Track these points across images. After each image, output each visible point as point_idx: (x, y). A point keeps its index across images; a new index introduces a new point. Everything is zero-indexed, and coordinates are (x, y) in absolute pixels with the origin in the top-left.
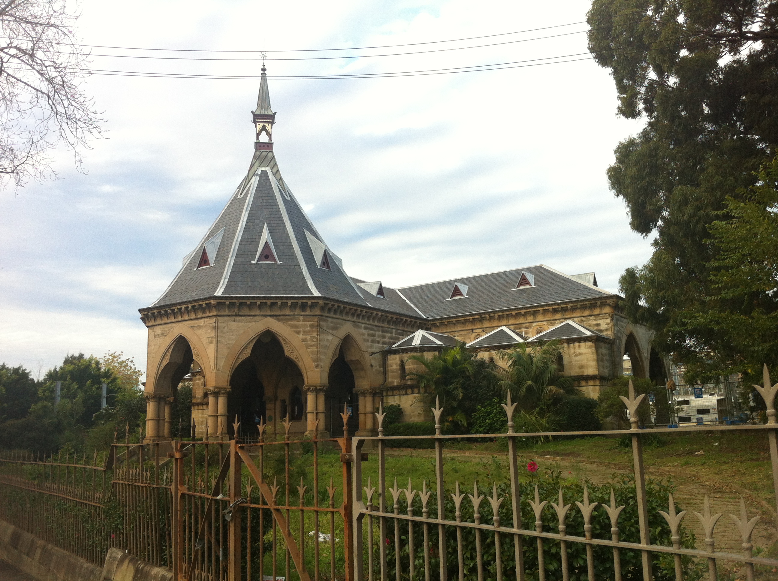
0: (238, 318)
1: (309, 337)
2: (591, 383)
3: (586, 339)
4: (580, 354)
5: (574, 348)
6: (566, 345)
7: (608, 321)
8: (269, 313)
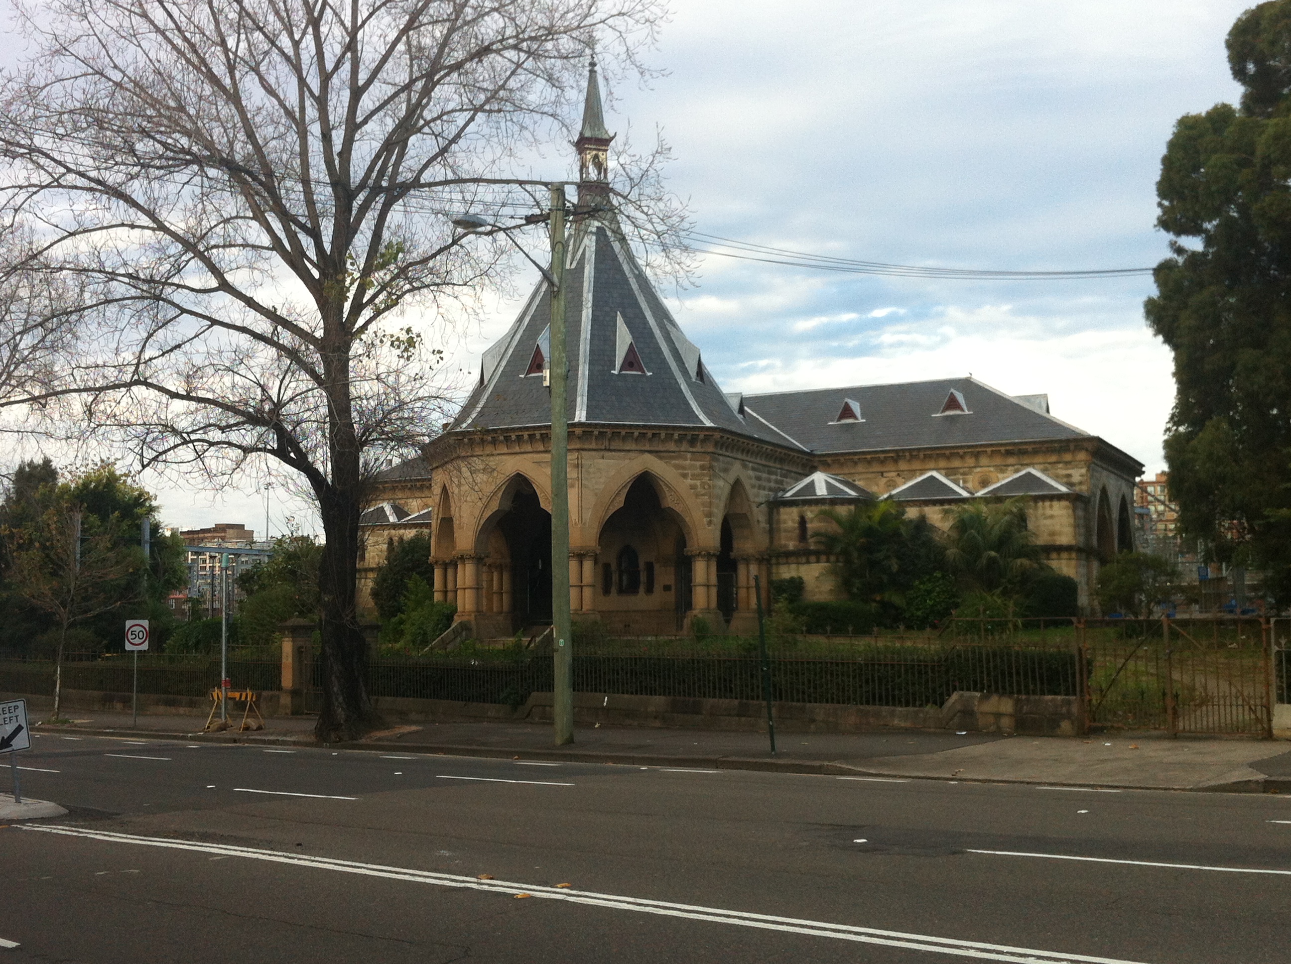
0: (607, 454)
1: (698, 483)
2: (1065, 555)
3: (1060, 497)
4: (1052, 517)
5: (1044, 508)
6: (1032, 504)
7: (1084, 471)
8: (647, 448)
